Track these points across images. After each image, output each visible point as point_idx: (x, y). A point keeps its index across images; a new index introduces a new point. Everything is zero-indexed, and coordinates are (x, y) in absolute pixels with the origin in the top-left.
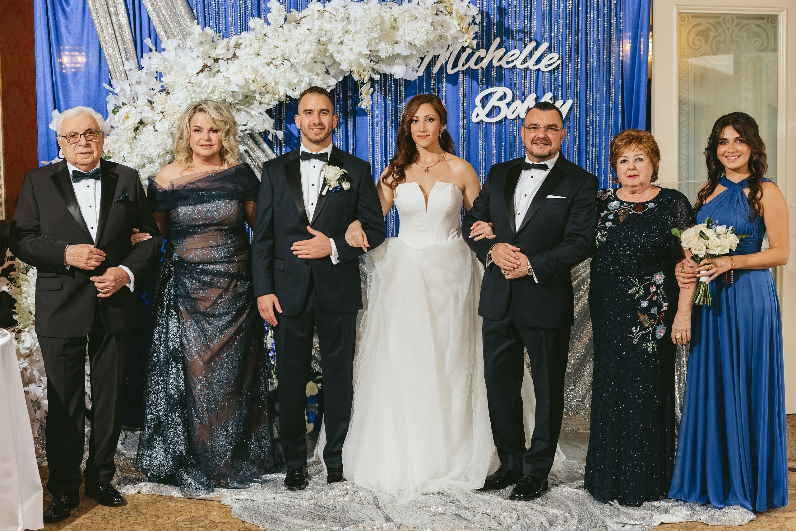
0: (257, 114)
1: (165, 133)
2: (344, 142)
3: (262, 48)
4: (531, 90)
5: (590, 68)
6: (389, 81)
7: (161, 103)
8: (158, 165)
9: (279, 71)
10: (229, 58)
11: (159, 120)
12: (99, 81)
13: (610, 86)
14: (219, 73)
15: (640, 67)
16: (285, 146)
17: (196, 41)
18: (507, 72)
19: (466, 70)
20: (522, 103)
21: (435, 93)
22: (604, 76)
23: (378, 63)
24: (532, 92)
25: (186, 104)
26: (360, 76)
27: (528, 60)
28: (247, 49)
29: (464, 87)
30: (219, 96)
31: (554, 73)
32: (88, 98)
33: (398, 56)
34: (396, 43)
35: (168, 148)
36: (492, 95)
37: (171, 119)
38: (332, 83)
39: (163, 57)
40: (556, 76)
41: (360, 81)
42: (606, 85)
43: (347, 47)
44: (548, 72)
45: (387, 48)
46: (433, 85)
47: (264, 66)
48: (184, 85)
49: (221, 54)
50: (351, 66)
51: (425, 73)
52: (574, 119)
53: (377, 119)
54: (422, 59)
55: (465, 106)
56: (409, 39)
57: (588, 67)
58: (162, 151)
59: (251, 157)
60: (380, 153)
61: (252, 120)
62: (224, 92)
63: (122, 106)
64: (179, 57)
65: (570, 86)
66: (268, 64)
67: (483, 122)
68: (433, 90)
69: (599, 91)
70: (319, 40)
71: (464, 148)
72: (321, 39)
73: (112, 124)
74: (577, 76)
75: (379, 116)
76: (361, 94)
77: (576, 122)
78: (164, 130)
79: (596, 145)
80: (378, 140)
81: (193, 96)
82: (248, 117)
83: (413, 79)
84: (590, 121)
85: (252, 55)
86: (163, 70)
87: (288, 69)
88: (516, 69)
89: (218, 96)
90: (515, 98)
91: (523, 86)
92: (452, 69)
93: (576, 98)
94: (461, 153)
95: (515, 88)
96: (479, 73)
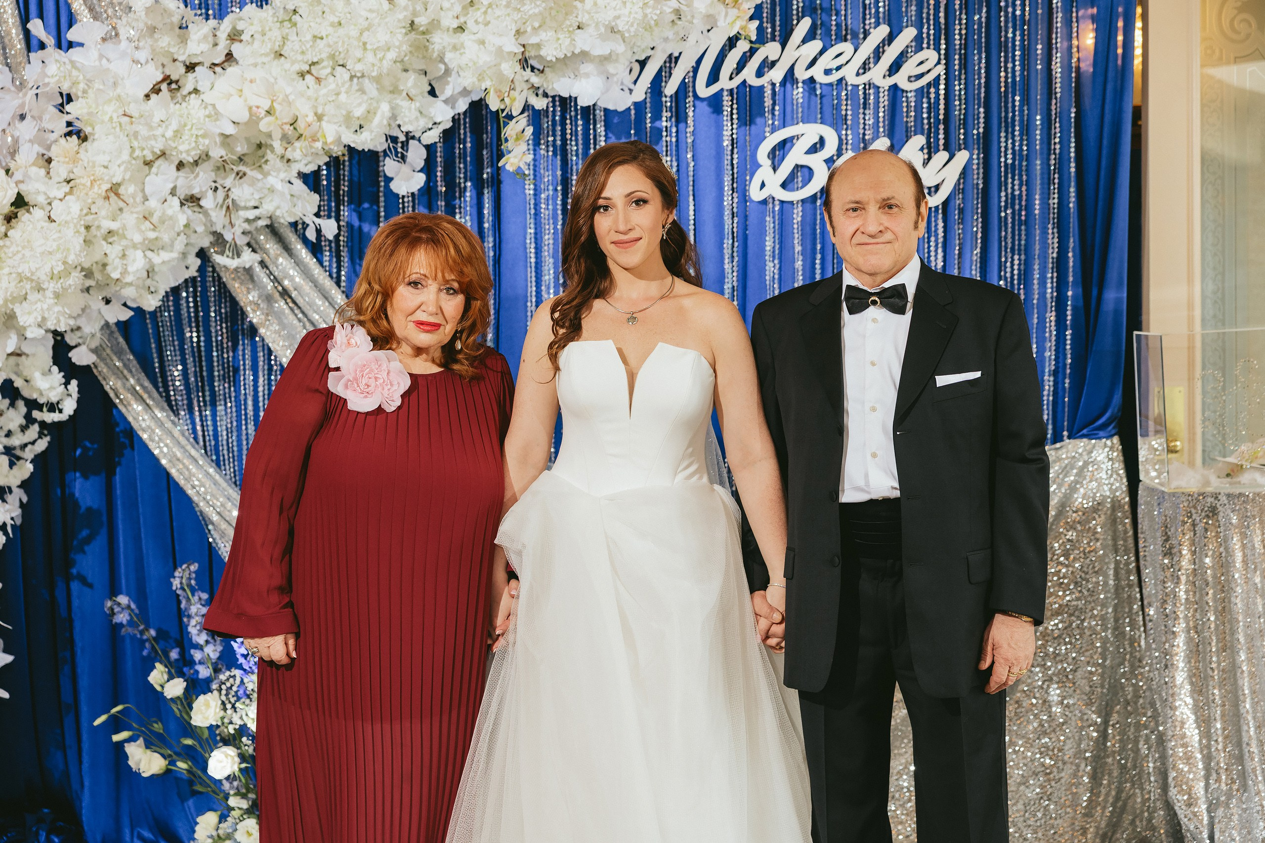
1: (71, 225)
3: (287, 39)
4: (878, 132)
5: (1006, 82)
6: (571, 111)
7: (67, 160)
8: (52, 296)
9: (326, 91)
10: (217, 62)
11: (61, 196)
13: (1050, 120)
14: (193, 96)
17: (141, 25)
18: (826, 93)
19: (737, 88)
21: (671, 137)
23: (542, 71)
24: (881, 134)
25: (119, 162)
26: (503, 100)
27: (872, 65)
28: (256, 44)
31: (929, 93)
33: (584, 56)
34: (579, 28)
35: (72, 259)
36: (795, 141)
37: (87, 194)
38: (444, 115)
39: (73, 63)
40: (932, 101)
41: (503, 111)
42: (1042, 120)
43: (473, 37)
44: (916, 91)
45: (558, 39)
46: (666, 121)
47: (293, 80)
48: (115, 119)
49: (199, 53)
50: (481, 78)
51: (649, 95)
52: (973, 194)
54: (643, 64)
55: (735, 166)
56: (607, 16)
58: (58, 266)
60: (551, 266)
61: (270, 197)
62: (204, 136)
64: (108, 60)
65: (963, 120)
66: (302, 75)
67: (773, 198)
68: (666, 131)
69: (1026, 131)
70: (413, 22)
71: (733, 257)
72: (417, 20)
74: (979, 99)
75: (551, 187)
76: (506, 140)
77: (978, 198)
78: (69, 218)
79: (1019, 250)
80: (548, 239)
83: (621, 109)
84: (1006, 196)
85: (266, 55)
86: (71, 88)
87: (343, 84)
88: (846, 84)
89: (190, 144)
90: (844, 147)
91: (862, 121)
92: (707, 86)
93: (976, 146)
94: (727, 266)
95: (845, 127)
96: (766, 95)
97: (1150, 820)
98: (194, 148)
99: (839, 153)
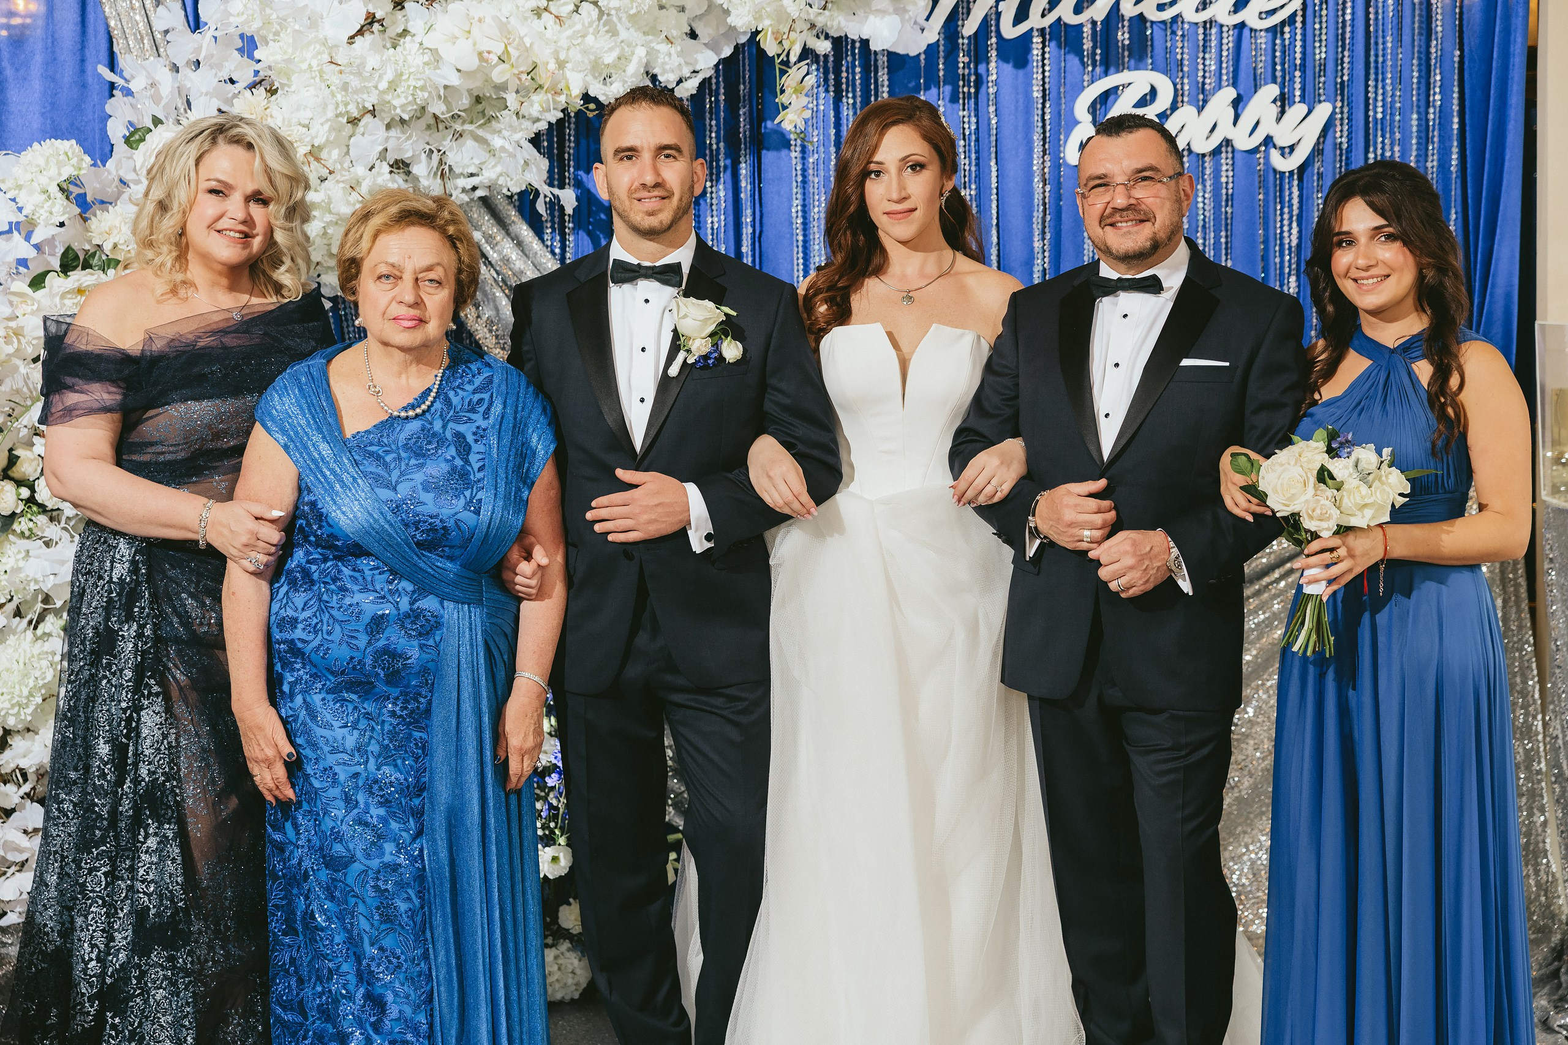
0: (507, 146)
2: (731, 218)
4: (1220, 79)
5: (1376, 19)
6: (847, 56)
9: (569, 32)
12: (83, 61)
13: (1429, 66)
14: (408, 38)
15: (1507, 17)
16: (573, 229)
18: (1158, 33)
19: (1050, 27)
20: (1199, 112)
21: (969, 87)
22: (1413, 40)
23: (825, 8)
24: (1224, 83)
25: (323, 119)
26: (780, 42)
29: (1044, 72)
30: (410, 98)
31: (1282, 33)
32: (53, 104)
36: (1119, 92)
38: (706, 61)
40: (1287, 42)
41: (779, 56)
42: (1419, 65)
44: (1267, 30)
46: (964, 68)
47: (526, 19)
48: (316, 68)
50: (758, 17)
51: (942, 36)
52: (1335, 155)
53: (816, 156)
55: (1048, 122)
57: (1372, 16)
59: (487, 258)
61: (492, 161)
62: (423, 88)
63: (152, 127)
65: (1323, 66)
66: (538, 12)
68: (964, 80)
69: (1399, 79)
71: (1044, 233)
73: (122, 173)
74: (1343, 40)
75: (822, 149)
76: (782, 91)
77: (1341, 161)
81: (339, 97)
82: (484, 155)
83: (913, 54)
86: (259, 29)
87: (591, 24)
88: (1183, 22)
89: (406, 98)
90: (1180, 99)
91: (1201, 67)
92: (1014, 25)
93: (1339, 98)
94: (1037, 244)
95: (1180, 74)
96: (1085, 35)
97: (1548, 907)
98: (409, 103)
99: (1174, 107)
